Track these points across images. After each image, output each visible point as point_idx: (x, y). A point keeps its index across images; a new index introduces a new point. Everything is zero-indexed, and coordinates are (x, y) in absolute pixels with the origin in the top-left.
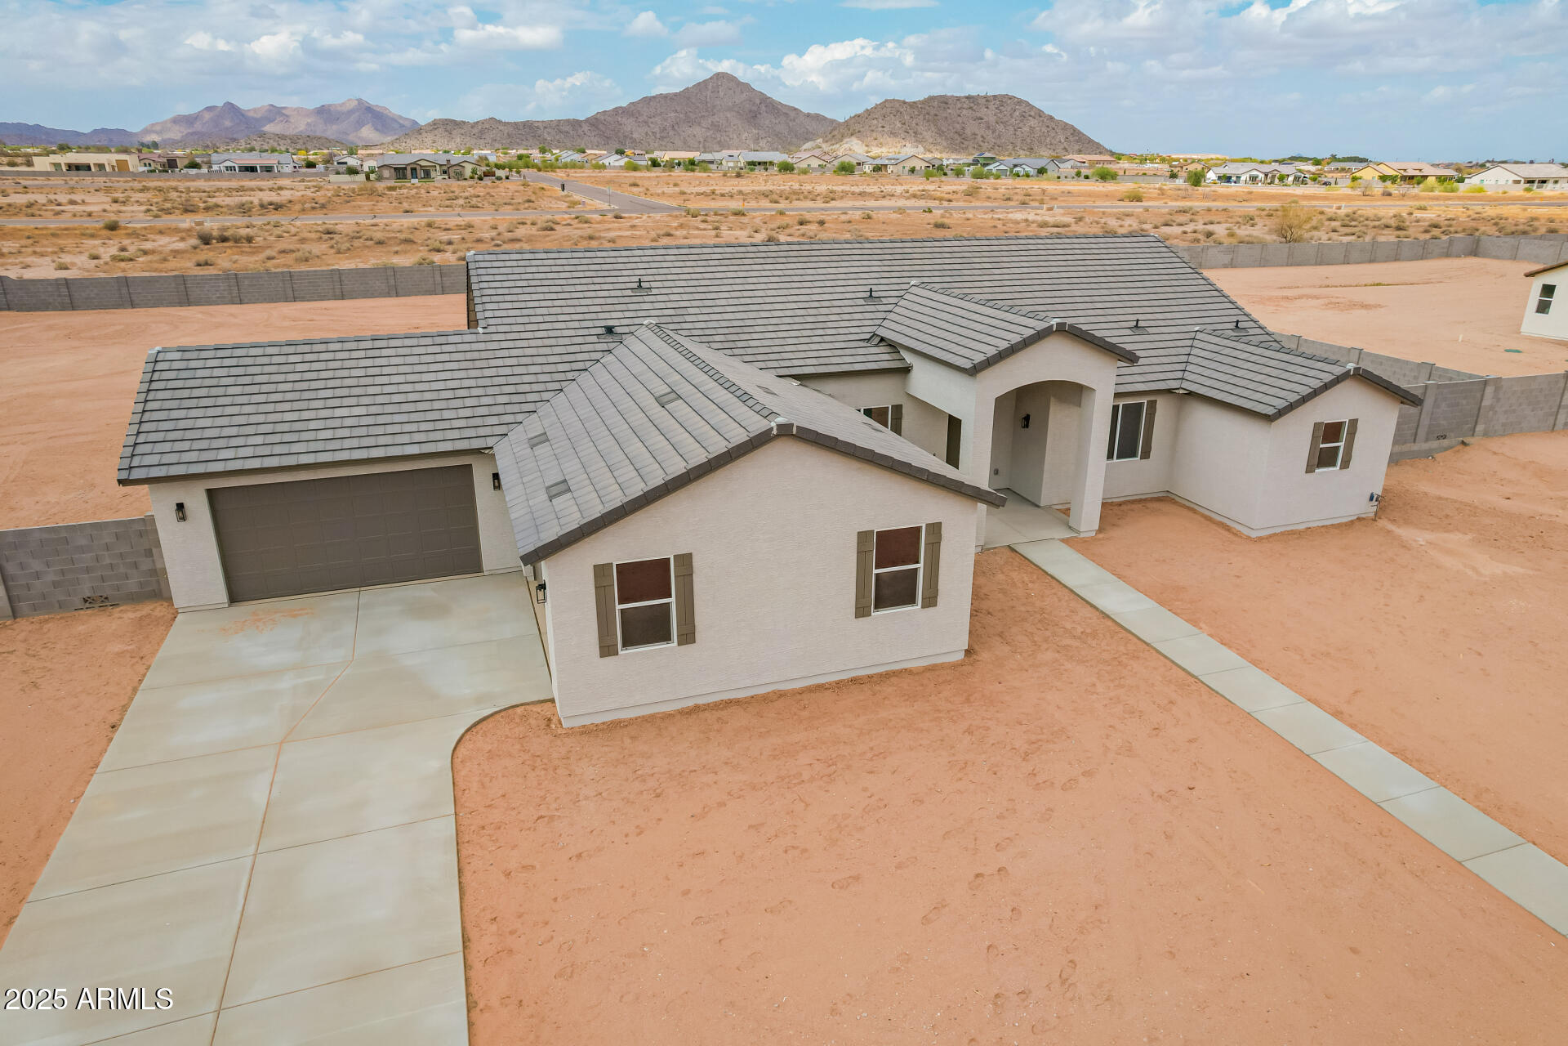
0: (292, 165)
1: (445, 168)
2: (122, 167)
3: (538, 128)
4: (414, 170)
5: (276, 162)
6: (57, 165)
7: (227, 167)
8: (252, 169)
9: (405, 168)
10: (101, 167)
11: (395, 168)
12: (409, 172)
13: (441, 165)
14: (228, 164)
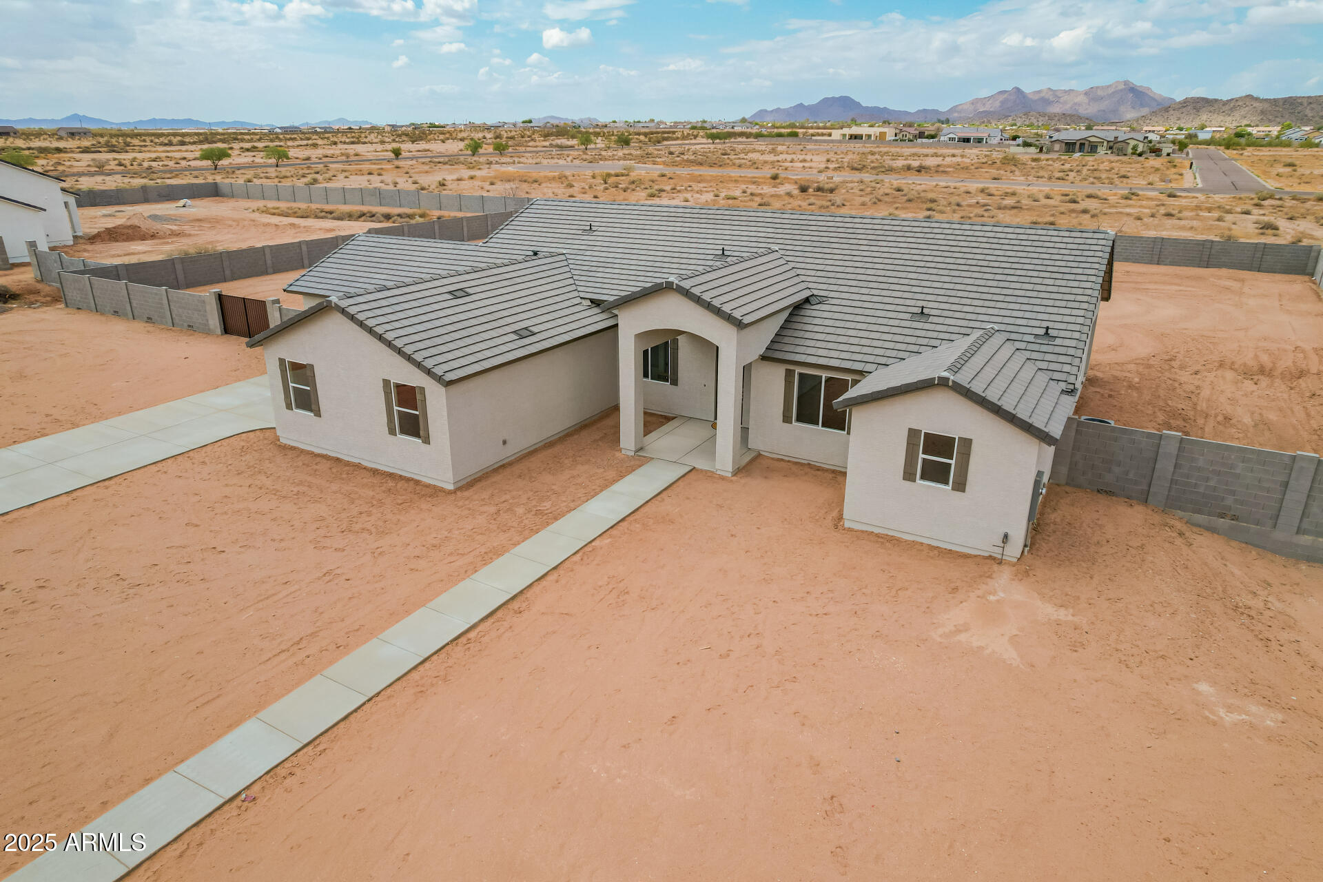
0: (999, 137)
1: (1111, 144)
2: (883, 135)
3: (1301, 104)
4: (1082, 145)
5: (987, 135)
6: (844, 135)
7: (950, 138)
8: (967, 140)
9: (1075, 143)
10: (869, 136)
11: (1066, 143)
12: (1077, 146)
13: (1108, 142)
14: (952, 136)
